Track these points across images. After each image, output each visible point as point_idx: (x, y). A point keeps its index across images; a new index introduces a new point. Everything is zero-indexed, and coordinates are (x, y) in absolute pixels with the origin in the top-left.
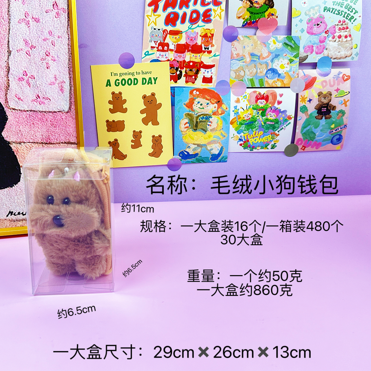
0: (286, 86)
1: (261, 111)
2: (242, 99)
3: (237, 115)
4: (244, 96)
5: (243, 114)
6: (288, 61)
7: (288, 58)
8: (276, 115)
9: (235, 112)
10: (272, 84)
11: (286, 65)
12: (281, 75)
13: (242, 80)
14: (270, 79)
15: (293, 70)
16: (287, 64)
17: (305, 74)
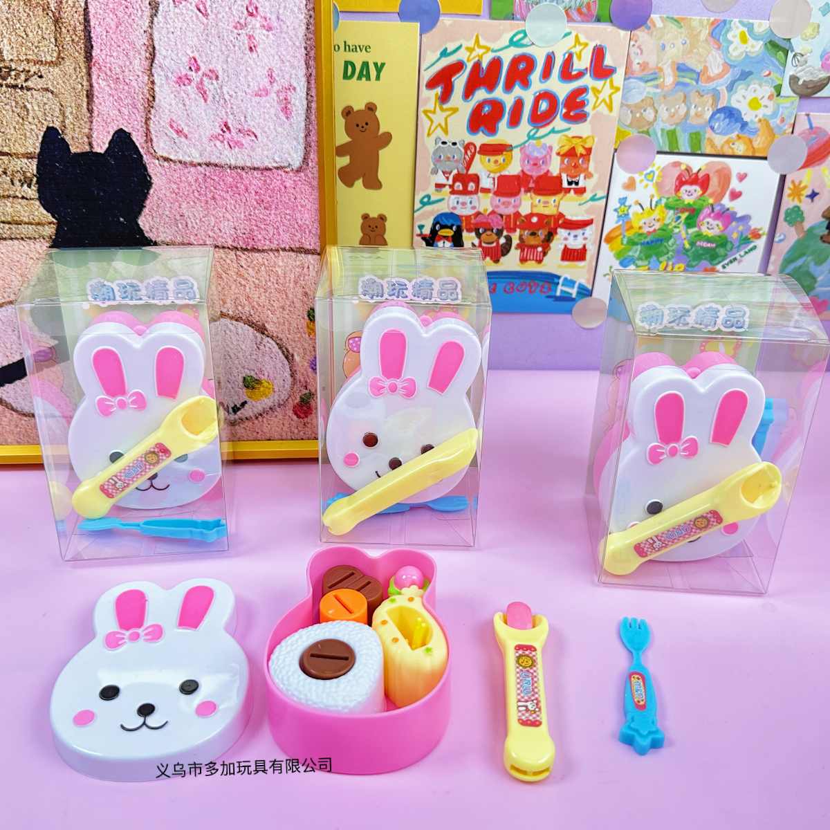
0: (757, 155)
1: (686, 214)
2: (642, 181)
3: (623, 220)
4: (649, 174)
5: (640, 220)
6: (773, 90)
7: (773, 81)
8: (723, 225)
9: (621, 213)
10: (722, 147)
11: (765, 101)
12: (750, 125)
13: (647, 133)
14: (718, 134)
15: (782, 114)
16: (769, 97)
17: (814, 125)
